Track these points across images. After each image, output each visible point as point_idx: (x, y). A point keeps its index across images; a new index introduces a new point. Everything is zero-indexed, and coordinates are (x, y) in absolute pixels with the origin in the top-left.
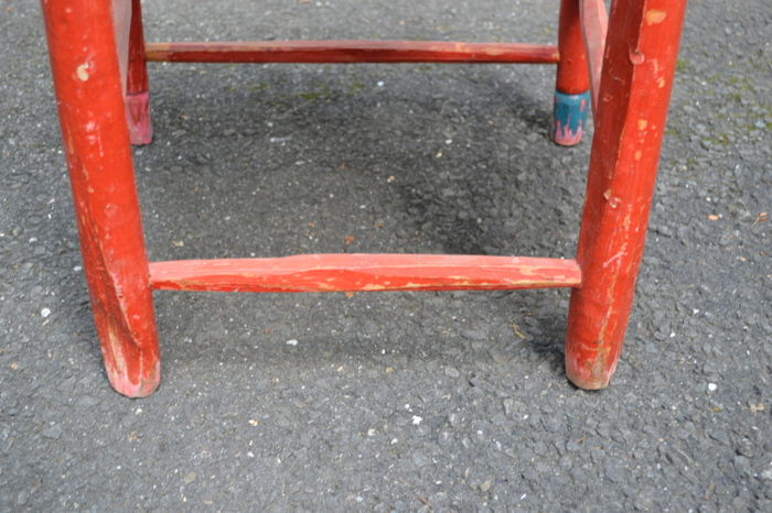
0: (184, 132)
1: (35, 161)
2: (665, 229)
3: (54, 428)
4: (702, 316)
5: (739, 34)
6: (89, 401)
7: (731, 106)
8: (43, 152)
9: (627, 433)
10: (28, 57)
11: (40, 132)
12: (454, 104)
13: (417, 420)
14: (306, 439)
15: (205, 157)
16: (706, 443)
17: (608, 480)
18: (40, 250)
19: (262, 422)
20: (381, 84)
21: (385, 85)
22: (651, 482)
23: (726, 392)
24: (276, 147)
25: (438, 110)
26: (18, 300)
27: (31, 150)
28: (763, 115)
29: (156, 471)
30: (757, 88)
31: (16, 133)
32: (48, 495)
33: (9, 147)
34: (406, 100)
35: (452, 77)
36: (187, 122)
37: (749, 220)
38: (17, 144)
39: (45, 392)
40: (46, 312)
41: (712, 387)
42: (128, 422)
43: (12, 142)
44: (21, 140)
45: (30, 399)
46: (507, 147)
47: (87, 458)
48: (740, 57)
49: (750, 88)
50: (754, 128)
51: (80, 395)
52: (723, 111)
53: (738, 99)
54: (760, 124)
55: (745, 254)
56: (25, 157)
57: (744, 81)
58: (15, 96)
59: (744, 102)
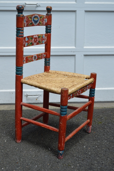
2: (82, 133)
3: (8, 150)
4: (85, 141)
5: (97, 114)
6: (12, 148)
8: (3, 127)
9: (74, 150)
13: (50, 149)
14: (37, 151)
16: (83, 151)
17: (71, 154)
18: (4, 136)
19: (32, 149)
22: (76, 154)
23: (86, 147)
25: (54, 122)
26: (2, 140)
29: (20, 153)
30: (98, 120)
32: (8, 155)
37: (93, 133)
39: (7, 147)
40: (5, 141)
41: (85, 147)
42: (16, 150)
45: (5, 148)
47: (12, 152)
48: (96, 117)
51: (11, 147)
53: (95, 121)
54: (97, 123)
55: (92, 136)
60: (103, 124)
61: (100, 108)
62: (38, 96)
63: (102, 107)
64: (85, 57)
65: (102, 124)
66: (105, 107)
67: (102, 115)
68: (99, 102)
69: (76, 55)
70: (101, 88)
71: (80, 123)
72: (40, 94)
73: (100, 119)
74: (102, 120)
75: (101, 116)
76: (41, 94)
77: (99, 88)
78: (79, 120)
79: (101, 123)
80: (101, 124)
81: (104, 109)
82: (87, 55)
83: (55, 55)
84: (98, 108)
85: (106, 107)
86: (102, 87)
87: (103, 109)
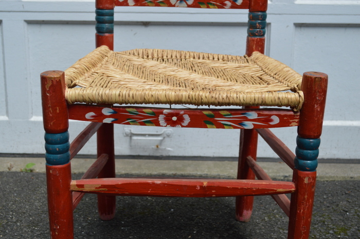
0: (87, 224)
1: (25, 231)
5: (330, 198)
7: (320, 224)
8: (29, 228)
10: (35, 195)
11: (30, 221)
12: (201, 219)
15: (93, 233)
20: (172, 210)
21: (174, 211)
24: (123, 231)
25: (193, 221)
27: (25, 227)
28: (333, 229)
30: (333, 218)
31: (21, 221)
33: (17, 225)
34: (181, 216)
35: (202, 209)
36: (90, 220)
38: (20, 225)
43: (18, 224)
44: (22, 223)
46: (219, 235)
48: (328, 207)
49: (330, 218)
50: (329, 233)
52: (316, 226)
53: (324, 222)
54: (331, 232)
56: (22, 230)
57: (328, 215)
58: (25, 208)
59: (326, 223)
60: (352, 235)
61: (337, 179)
62: (160, 138)
63: (345, 177)
64: (299, 29)
65: (349, 234)
66: (352, 178)
67: (345, 203)
68: (334, 159)
69: (272, 24)
70: (340, 120)
71: (276, 229)
72: (167, 132)
73: (342, 218)
74: (348, 219)
75: (343, 204)
76: (170, 132)
77: (337, 120)
78: (275, 217)
79: (345, 230)
80: (346, 234)
81: (351, 183)
82: (303, 24)
83: (212, 23)
84: (331, 177)
85: (356, 176)
86: (345, 119)
87: (346, 181)
